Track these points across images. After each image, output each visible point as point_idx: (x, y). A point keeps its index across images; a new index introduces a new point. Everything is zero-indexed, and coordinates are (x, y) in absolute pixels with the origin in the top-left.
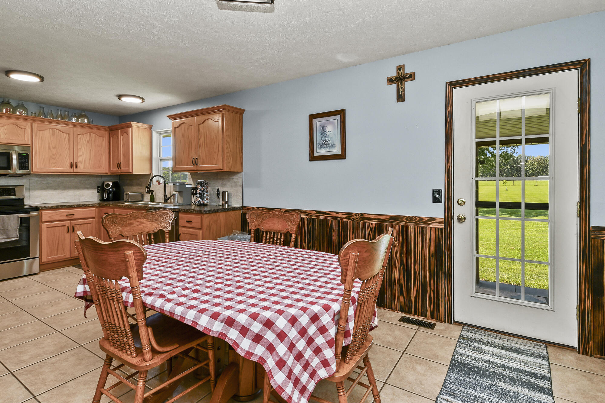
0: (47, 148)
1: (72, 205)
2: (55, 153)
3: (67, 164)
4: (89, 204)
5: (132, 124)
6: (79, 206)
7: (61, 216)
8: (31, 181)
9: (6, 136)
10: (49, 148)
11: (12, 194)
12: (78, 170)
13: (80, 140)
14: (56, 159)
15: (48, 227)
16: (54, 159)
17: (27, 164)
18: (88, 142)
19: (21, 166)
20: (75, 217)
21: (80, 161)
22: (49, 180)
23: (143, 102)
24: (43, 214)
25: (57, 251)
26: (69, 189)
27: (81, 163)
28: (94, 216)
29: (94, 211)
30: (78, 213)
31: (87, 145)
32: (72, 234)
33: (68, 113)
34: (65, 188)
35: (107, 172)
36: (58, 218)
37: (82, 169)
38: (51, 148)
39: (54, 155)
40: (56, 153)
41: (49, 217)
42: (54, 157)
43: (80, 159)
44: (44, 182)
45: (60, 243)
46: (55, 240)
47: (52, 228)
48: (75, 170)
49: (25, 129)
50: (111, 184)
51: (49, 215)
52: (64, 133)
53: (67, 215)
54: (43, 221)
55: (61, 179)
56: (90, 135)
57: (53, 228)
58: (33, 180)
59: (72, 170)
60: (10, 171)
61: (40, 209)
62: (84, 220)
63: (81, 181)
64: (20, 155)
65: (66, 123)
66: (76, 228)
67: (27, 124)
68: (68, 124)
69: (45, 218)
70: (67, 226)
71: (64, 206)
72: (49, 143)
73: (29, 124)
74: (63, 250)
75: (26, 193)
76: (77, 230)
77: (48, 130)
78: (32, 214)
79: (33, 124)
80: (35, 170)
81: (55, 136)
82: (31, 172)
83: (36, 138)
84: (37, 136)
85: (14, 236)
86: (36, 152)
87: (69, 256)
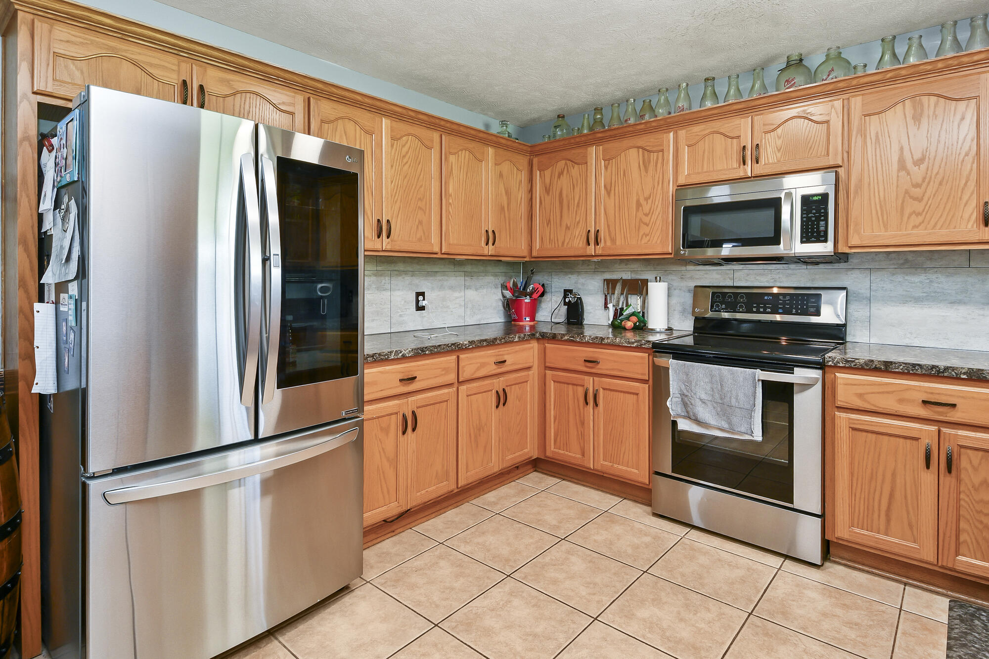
0: (896, 167)
2: (924, 179)
3: (973, 211)
6: (977, 378)
7: (901, 401)
8: (877, 274)
9: (779, 155)
10: (903, 166)
11: (812, 309)
14: (926, 199)
15: (854, 429)
16: (920, 200)
17: (822, 223)
19: (807, 232)
20: (957, 416)
24: (839, 381)
25: (888, 521)
30: (971, 401)
32: (948, 481)
36: (889, 403)
38: (909, 164)
39: (917, 186)
40: (927, 180)
41: (860, 396)
42: (917, 192)
45: (898, 495)
46: (880, 477)
47: (870, 435)
49: (828, 122)
51: (860, 390)
52: (958, 100)
53: (924, 402)
54: (839, 404)
55: (979, 268)
57: (874, 436)
58: (879, 272)
59: (985, 234)
60: (778, 250)
61: (830, 363)
64: (806, 200)
65: (965, 59)
66: (965, 462)
67: (833, 106)
68: (976, 63)
69: (843, 396)
70: (925, 441)
71: (914, 365)
72: (902, 149)
73: (838, 104)
74: (910, 526)
75: (859, 311)
76: (970, 470)
77: (899, 107)
78: (800, 375)
79: (853, 100)
80: (854, 241)
81: (925, 121)
82: (842, 249)
83: (859, 140)
84: (863, 133)
85: (743, 429)
86: (859, 186)
87: (931, 558)
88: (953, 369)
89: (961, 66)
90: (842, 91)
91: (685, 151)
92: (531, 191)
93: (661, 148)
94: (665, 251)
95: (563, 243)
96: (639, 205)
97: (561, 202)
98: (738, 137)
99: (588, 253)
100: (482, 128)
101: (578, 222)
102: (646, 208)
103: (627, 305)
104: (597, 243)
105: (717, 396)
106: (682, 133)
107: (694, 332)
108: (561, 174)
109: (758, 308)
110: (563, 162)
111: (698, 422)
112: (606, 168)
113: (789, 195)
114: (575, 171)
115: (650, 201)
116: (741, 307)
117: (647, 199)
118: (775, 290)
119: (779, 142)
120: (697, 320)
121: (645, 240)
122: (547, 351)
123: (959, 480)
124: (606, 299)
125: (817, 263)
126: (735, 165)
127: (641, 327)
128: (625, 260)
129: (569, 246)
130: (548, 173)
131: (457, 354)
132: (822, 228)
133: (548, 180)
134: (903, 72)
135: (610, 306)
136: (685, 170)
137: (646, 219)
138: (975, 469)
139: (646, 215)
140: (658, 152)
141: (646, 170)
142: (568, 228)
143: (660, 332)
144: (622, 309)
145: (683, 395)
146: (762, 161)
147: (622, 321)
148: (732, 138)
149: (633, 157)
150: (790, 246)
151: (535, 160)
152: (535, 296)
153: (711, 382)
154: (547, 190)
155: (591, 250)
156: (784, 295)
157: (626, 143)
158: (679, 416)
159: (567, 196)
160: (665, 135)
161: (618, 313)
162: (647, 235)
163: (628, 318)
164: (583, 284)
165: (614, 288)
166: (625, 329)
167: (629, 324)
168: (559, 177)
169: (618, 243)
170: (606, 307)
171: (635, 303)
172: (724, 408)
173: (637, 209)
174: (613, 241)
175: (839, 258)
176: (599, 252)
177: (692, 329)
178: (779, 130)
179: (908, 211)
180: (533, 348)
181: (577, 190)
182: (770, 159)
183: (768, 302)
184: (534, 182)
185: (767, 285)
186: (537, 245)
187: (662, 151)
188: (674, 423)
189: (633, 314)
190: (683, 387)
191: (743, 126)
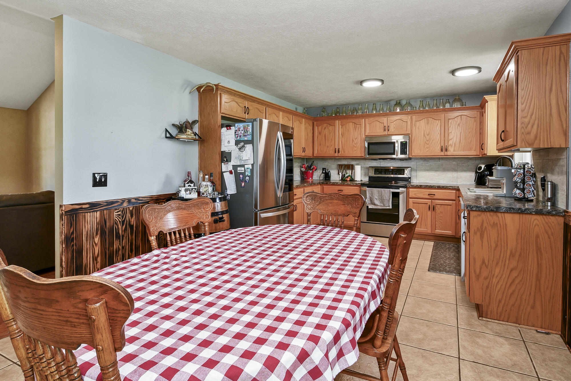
0: (423, 135)
1: (433, 186)
2: (429, 139)
3: (439, 148)
4: (449, 186)
5: (486, 98)
6: (439, 188)
7: (424, 195)
8: (418, 163)
10: (424, 135)
11: (402, 173)
12: (449, 153)
13: (451, 124)
14: (429, 144)
15: (413, 203)
17: (406, 149)
18: (459, 125)
19: (402, 152)
20: (435, 197)
21: (450, 145)
22: (432, 163)
23: (480, 71)
24: (410, 191)
25: (421, 225)
26: (447, 171)
27: (452, 147)
28: (454, 198)
29: (454, 194)
30: (439, 193)
31: (457, 128)
32: (433, 213)
33: (443, 101)
34: (445, 170)
35: (478, 154)
36: (421, 196)
37: (451, 152)
38: (426, 135)
39: (428, 141)
41: (415, 194)
42: (427, 142)
43: (451, 142)
44: (427, 165)
45: (423, 218)
47: (417, 204)
48: (446, 153)
49: (407, 122)
50: (483, 166)
52: (436, 120)
53: (429, 194)
54: (410, 197)
55: (441, 162)
56: (461, 118)
58: (419, 163)
59: (442, 154)
60: (394, 156)
61: (408, 186)
62: (444, 201)
63: (459, 163)
64: (402, 143)
65: (438, 110)
66: (437, 207)
67: (408, 118)
68: (440, 111)
69: (411, 195)
70: (429, 204)
71: (426, 186)
72: (424, 131)
73: (410, 117)
74: (426, 225)
75: (414, 174)
76: (438, 209)
77: (424, 120)
78: (401, 190)
79: (413, 117)
80: (413, 154)
81: (429, 124)
82: (410, 157)
83: (414, 127)
84: (415, 125)
85: (387, 205)
86: (414, 140)
87: (430, 232)
88: (435, 186)
89: (437, 112)
90: (410, 114)
91: (368, 126)
92: (313, 133)
93: (360, 123)
94: (362, 156)
95: (326, 152)
96: (353, 141)
97: (325, 138)
98: (383, 123)
99: (336, 156)
100: (294, 110)
101: (332, 145)
102: (355, 142)
103: (347, 173)
104: (339, 152)
105: (380, 197)
106: (367, 120)
107: (369, 181)
108: (325, 128)
109: (388, 173)
110: (326, 124)
111: (375, 204)
112: (342, 128)
113: (397, 141)
114: (331, 128)
115: (356, 140)
116: (383, 173)
117: (356, 139)
118: (392, 168)
119: (394, 126)
120: (370, 177)
121: (355, 152)
122: (324, 188)
123: (436, 212)
124: (339, 171)
125: (403, 160)
126: (382, 131)
127: (352, 180)
128: (346, 158)
129: (328, 153)
130: (320, 128)
131: (304, 188)
132: (406, 151)
133: (320, 130)
134: (425, 111)
135: (340, 173)
136: (368, 131)
137: (355, 145)
138: (439, 209)
139: (355, 144)
140: (359, 124)
141: (355, 130)
142: (328, 147)
143: (359, 181)
144: (344, 174)
145: (370, 198)
146: (390, 130)
147: (345, 178)
148: (382, 123)
149: (351, 125)
150: (397, 156)
151: (315, 123)
152: (313, 170)
153: (379, 193)
154: (320, 133)
155: (336, 154)
156: (395, 169)
157: (349, 120)
158: (369, 204)
159: (327, 136)
160: (361, 120)
161: (343, 176)
162: (356, 150)
163: (347, 177)
164: (330, 166)
165: (341, 168)
166: (347, 181)
167: (348, 179)
168: (324, 129)
169: (346, 152)
170: (339, 174)
171: (349, 172)
172: (382, 200)
173: (352, 142)
174: (344, 152)
175: (410, 159)
176: (339, 155)
177: (368, 180)
178: (395, 122)
179: (425, 147)
180: (319, 187)
181: (331, 134)
182: (392, 129)
183: (391, 171)
184: (314, 130)
185: (390, 166)
186: (316, 152)
187: (361, 124)
188: (368, 207)
189: (349, 176)
190: (370, 195)
191: (384, 120)
